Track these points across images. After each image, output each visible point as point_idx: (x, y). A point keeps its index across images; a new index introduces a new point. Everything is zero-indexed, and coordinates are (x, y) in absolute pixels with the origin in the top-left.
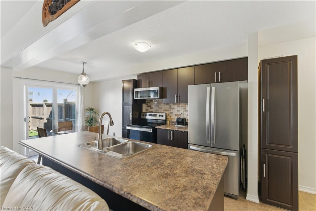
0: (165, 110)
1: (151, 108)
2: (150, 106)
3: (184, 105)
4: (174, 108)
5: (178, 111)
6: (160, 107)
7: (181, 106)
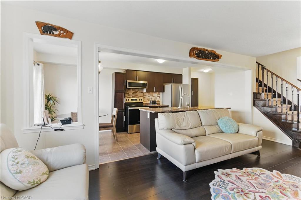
0: (140, 97)
1: (130, 95)
2: (129, 94)
3: (152, 93)
4: (146, 95)
5: (148, 97)
6: (136, 94)
7: (151, 94)
